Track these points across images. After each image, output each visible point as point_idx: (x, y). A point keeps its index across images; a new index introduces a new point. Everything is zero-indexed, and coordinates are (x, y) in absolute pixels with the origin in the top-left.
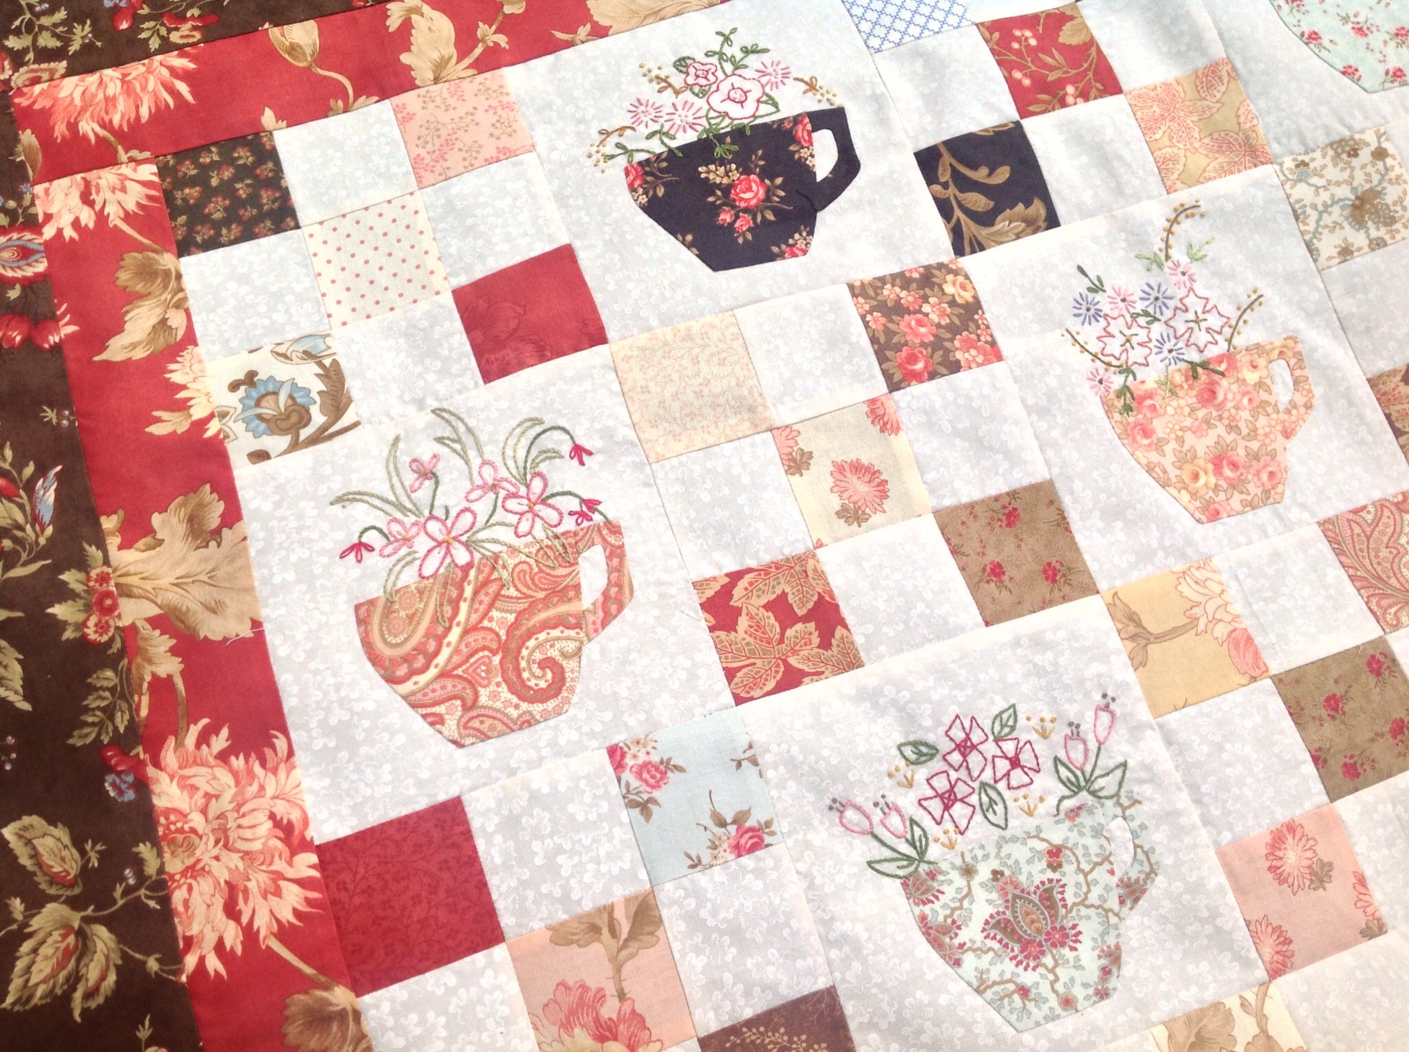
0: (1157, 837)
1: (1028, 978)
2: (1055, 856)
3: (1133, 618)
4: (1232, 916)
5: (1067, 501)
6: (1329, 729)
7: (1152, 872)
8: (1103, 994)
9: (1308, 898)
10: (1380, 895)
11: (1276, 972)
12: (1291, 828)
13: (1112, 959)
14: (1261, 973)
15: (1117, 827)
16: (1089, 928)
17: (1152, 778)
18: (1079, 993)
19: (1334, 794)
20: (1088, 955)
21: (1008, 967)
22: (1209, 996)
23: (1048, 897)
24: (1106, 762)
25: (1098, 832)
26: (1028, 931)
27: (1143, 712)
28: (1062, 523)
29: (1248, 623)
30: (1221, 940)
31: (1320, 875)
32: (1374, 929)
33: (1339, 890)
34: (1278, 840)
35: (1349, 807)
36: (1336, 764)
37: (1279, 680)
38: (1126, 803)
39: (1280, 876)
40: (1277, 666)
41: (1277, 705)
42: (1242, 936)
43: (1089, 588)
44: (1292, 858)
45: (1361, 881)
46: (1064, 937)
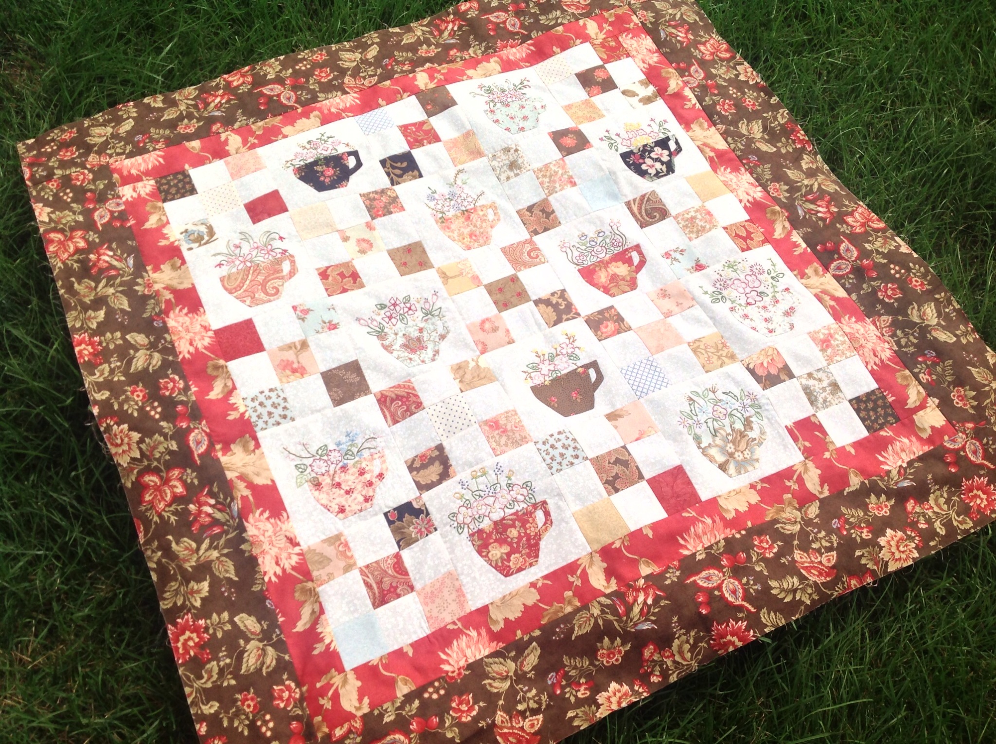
0: (450, 324)
1: (411, 356)
2: (421, 330)
3: (444, 273)
4: (470, 340)
5: (425, 246)
6: (499, 296)
7: (448, 332)
8: (433, 360)
9: (492, 335)
10: (514, 334)
11: (482, 353)
12: (487, 319)
13: (437, 352)
14: (478, 353)
15: (439, 323)
16: (430, 346)
17: (448, 310)
18: (426, 360)
19: (500, 311)
20: (430, 353)
21: (406, 354)
22: (464, 359)
23: (419, 340)
24: (435, 307)
25: (433, 324)
26: (412, 346)
27: (446, 295)
28: (424, 252)
29: (478, 273)
30: (466, 346)
31: (495, 329)
32: (511, 342)
33: (501, 333)
34: (483, 322)
35: (505, 314)
36: (501, 304)
37: (486, 286)
38: (440, 316)
39: (483, 329)
40: (485, 282)
41: (485, 292)
42: (473, 345)
43: (432, 267)
44: (487, 326)
45: (508, 331)
46: (423, 348)
